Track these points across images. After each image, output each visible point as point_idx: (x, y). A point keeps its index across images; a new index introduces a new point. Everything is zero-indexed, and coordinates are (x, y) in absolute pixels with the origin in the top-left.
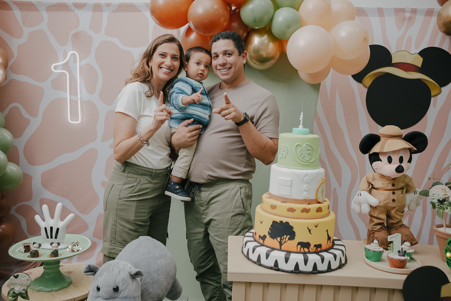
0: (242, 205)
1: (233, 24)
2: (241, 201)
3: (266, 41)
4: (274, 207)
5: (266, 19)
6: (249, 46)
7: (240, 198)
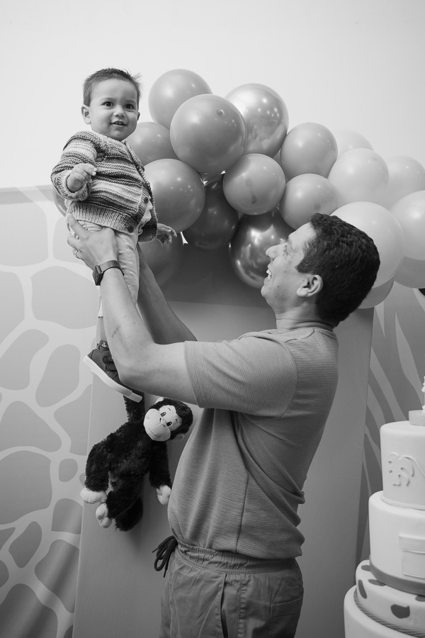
0: (220, 630)
1: (210, 210)
2: (219, 617)
3: (273, 237)
4: (401, 611)
5: (274, 195)
6: (243, 248)
7: (217, 611)
